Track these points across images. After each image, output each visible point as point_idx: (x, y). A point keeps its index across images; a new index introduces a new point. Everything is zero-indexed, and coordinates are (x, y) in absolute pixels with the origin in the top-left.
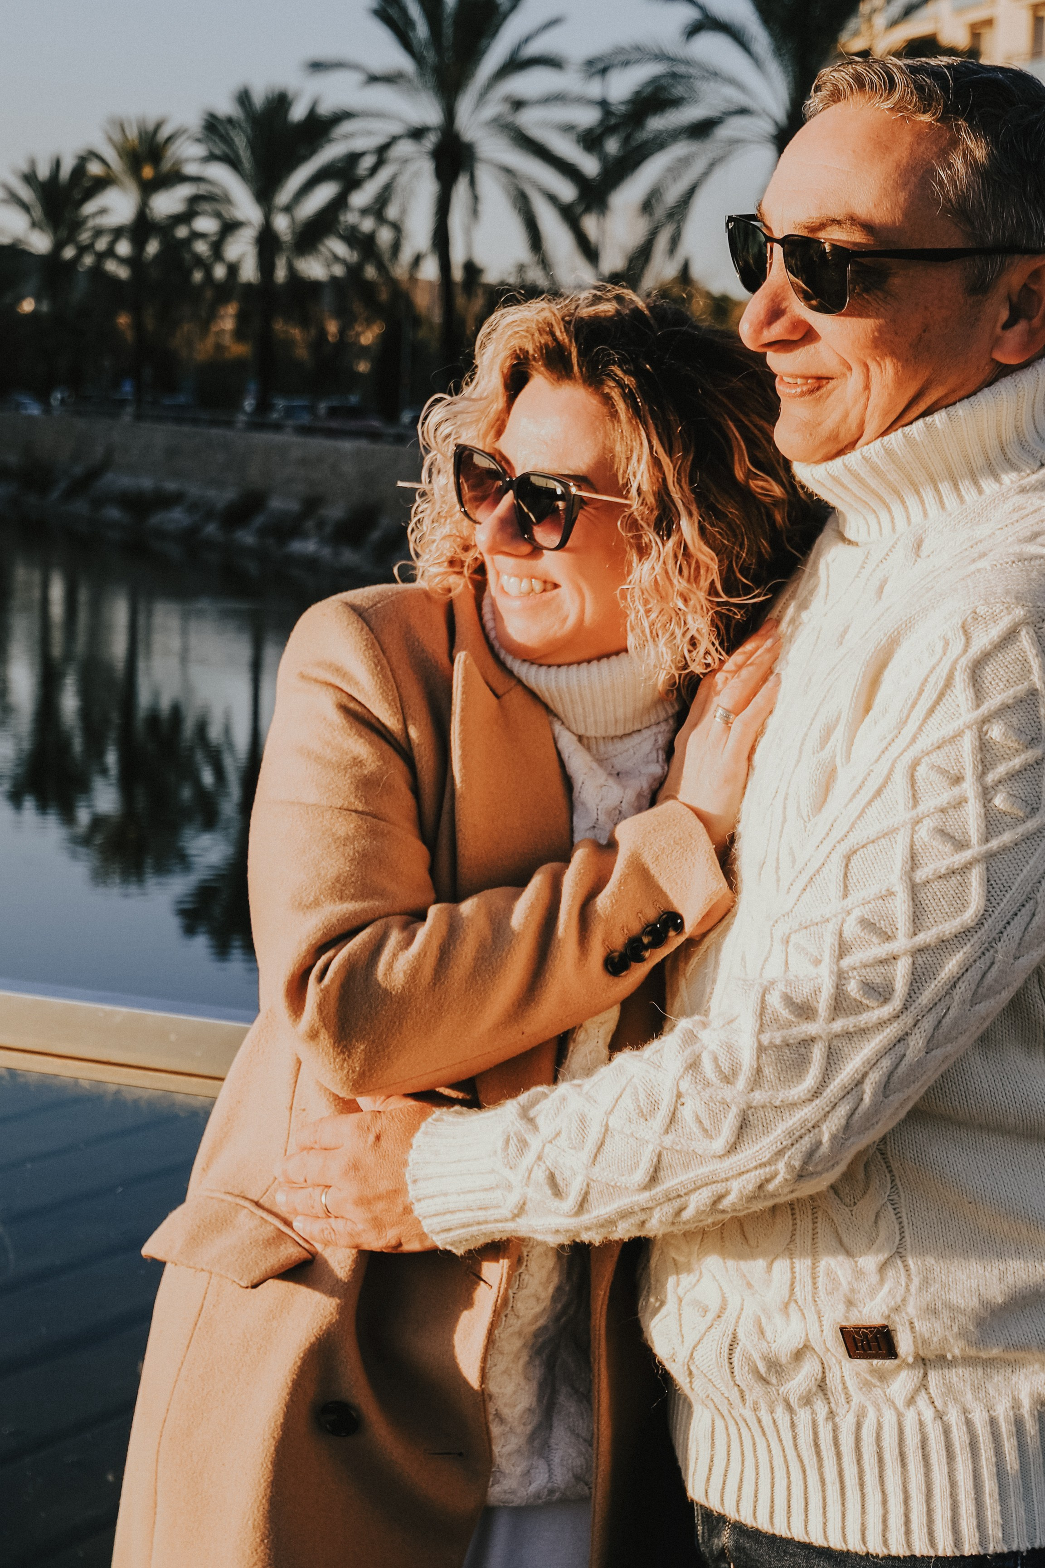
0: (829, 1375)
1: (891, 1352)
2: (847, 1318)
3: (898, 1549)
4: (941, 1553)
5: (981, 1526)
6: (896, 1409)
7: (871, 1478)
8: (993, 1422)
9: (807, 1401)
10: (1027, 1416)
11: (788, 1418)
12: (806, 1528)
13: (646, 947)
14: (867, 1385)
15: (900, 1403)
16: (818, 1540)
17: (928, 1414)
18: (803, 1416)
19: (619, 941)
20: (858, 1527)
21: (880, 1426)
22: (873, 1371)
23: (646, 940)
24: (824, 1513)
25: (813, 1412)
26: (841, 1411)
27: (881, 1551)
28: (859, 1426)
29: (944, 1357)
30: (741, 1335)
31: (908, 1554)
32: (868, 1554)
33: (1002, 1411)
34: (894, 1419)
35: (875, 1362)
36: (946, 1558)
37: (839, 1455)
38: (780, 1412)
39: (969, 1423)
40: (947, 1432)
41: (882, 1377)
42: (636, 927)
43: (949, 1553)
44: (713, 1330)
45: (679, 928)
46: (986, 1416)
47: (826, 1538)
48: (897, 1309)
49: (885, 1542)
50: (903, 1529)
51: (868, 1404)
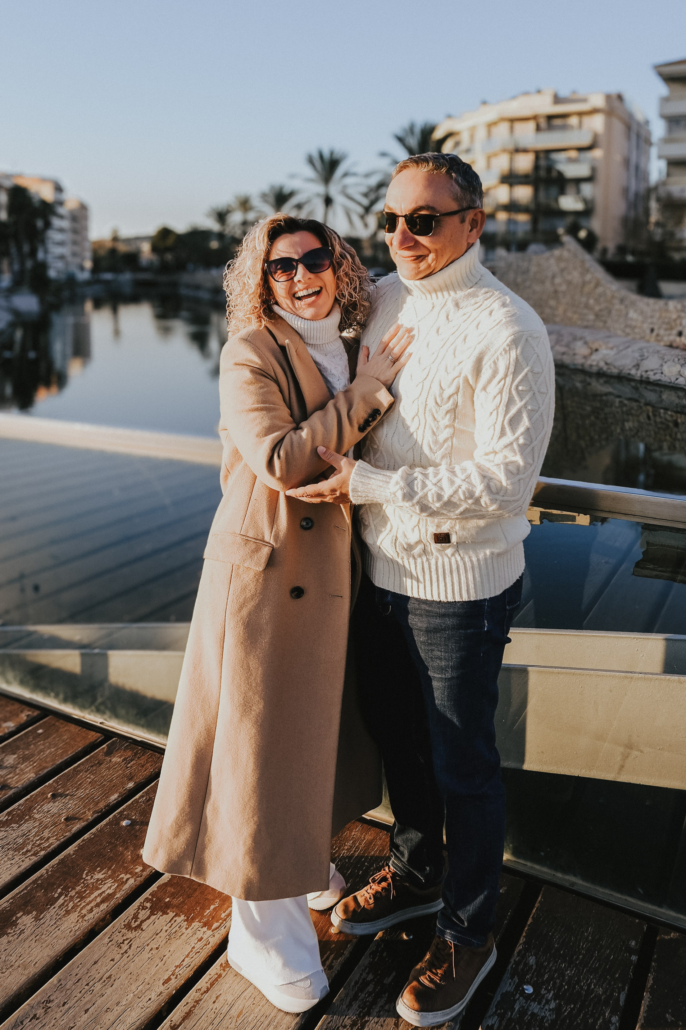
0: (426, 548)
1: (449, 541)
2: (436, 531)
3: (450, 599)
4: (464, 600)
5: (468, 591)
6: (448, 557)
7: (441, 578)
8: (478, 560)
9: (420, 556)
11: (414, 561)
12: (418, 593)
13: (371, 422)
14: (439, 550)
15: (449, 556)
16: (423, 597)
17: (459, 558)
18: (419, 560)
19: (362, 421)
20: (437, 593)
21: (443, 562)
22: (442, 547)
23: (370, 420)
24: (425, 590)
25: (422, 559)
26: (431, 557)
27: (445, 600)
28: (437, 563)
29: (465, 542)
30: (398, 536)
31: (454, 601)
32: (440, 601)
34: (448, 560)
35: (443, 544)
36: (465, 602)
37: (430, 572)
38: (411, 560)
39: (471, 561)
40: (465, 564)
41: (444, 549)
42: (366, 416)
43: (466, 600)
44: (389, 535)
45: (380, 414)
46: (476, 558)
47: (426, 597)
48: (452, 528)
49: (439, 597)
50: (452, 594)
51: (439, 556)
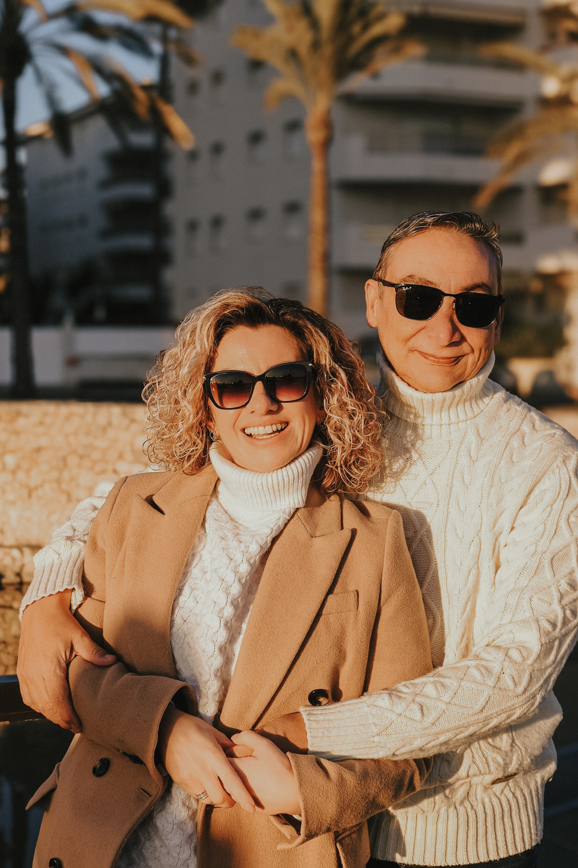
10: (539, 786)
33: (532, 786)
